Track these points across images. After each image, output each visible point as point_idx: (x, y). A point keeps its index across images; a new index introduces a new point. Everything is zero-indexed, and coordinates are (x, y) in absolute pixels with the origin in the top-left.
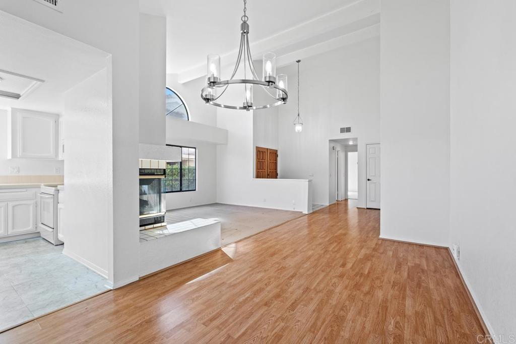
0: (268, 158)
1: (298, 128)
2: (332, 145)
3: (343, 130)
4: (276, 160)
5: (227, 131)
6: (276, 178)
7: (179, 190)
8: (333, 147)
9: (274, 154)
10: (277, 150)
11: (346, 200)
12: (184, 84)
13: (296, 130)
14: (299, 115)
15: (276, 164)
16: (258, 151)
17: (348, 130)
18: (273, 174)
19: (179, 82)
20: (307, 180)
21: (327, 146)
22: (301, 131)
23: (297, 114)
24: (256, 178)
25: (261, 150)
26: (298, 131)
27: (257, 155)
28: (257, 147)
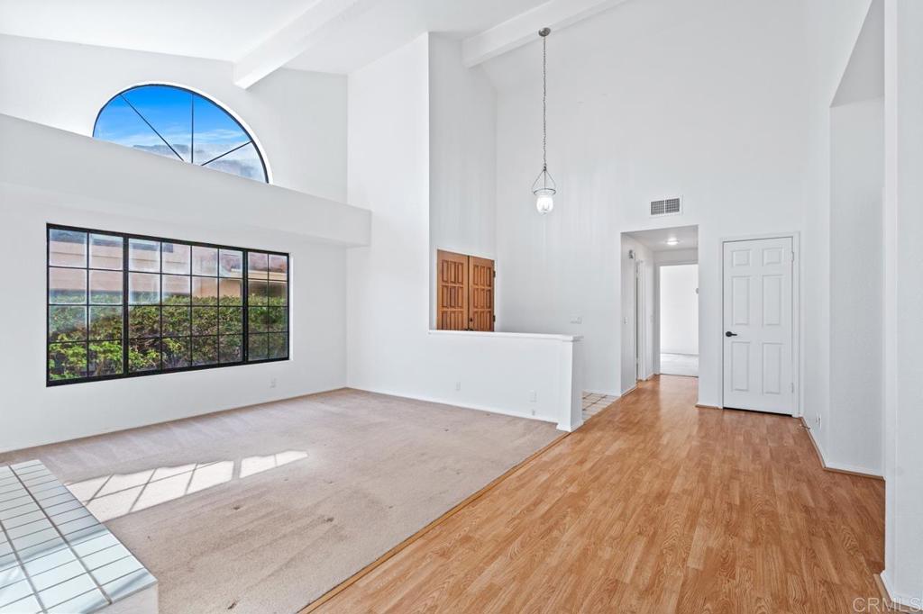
0: (469, 280)
1: (545, 202)
2: (628, 247)
3: (657, 208)
4: (491, 284)
5: (370, 213)
6: (491, 329)
7: (240, 360)
8: (631, 252)
9: (487, 269)
10: (493, 261)
11: (656, 377)
12: (250, 89)
13: (539, 208)
14: (545, 170)
15: (491, 293)
16: (443, 261)
17: (673, 206)
18: (484, 320)
19: (237, 83)
20: (571, 338)
21: (617, 249)
22: (551, 208)
23: (542, 168)
24: (438, 329)
25: (450, 259)
26: (544, 209)
27: (441, 272)
28: (438, 251)
